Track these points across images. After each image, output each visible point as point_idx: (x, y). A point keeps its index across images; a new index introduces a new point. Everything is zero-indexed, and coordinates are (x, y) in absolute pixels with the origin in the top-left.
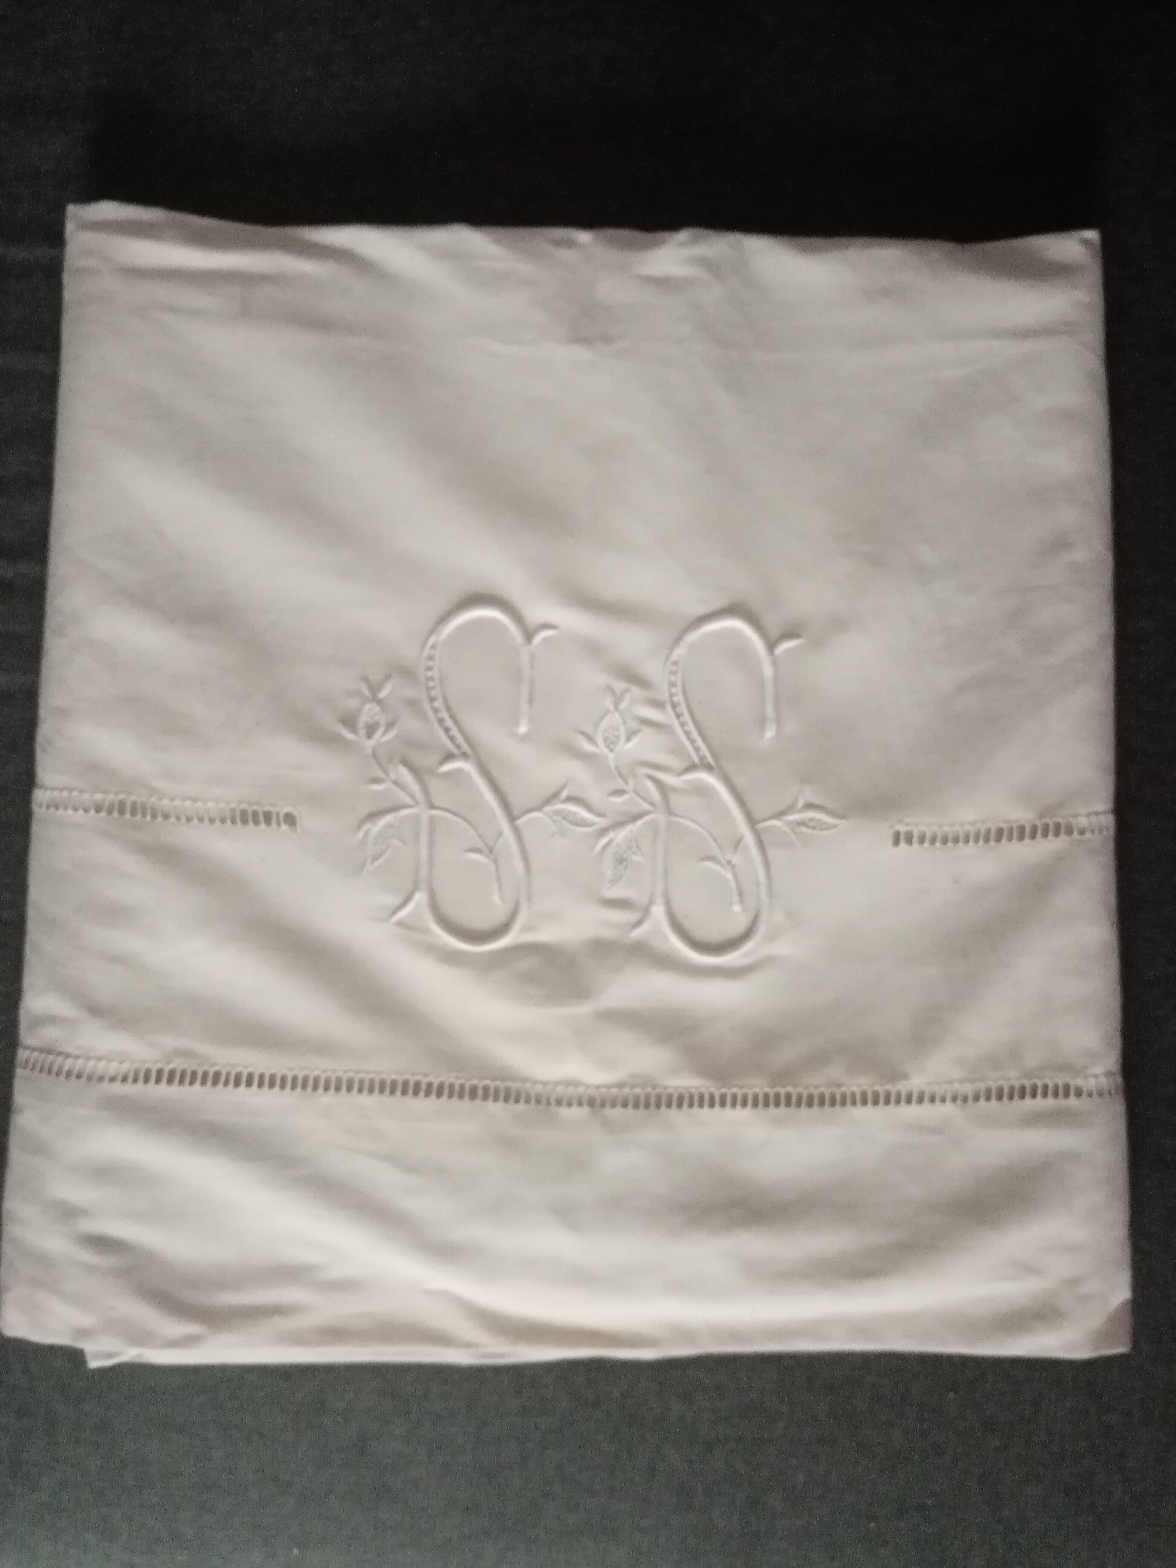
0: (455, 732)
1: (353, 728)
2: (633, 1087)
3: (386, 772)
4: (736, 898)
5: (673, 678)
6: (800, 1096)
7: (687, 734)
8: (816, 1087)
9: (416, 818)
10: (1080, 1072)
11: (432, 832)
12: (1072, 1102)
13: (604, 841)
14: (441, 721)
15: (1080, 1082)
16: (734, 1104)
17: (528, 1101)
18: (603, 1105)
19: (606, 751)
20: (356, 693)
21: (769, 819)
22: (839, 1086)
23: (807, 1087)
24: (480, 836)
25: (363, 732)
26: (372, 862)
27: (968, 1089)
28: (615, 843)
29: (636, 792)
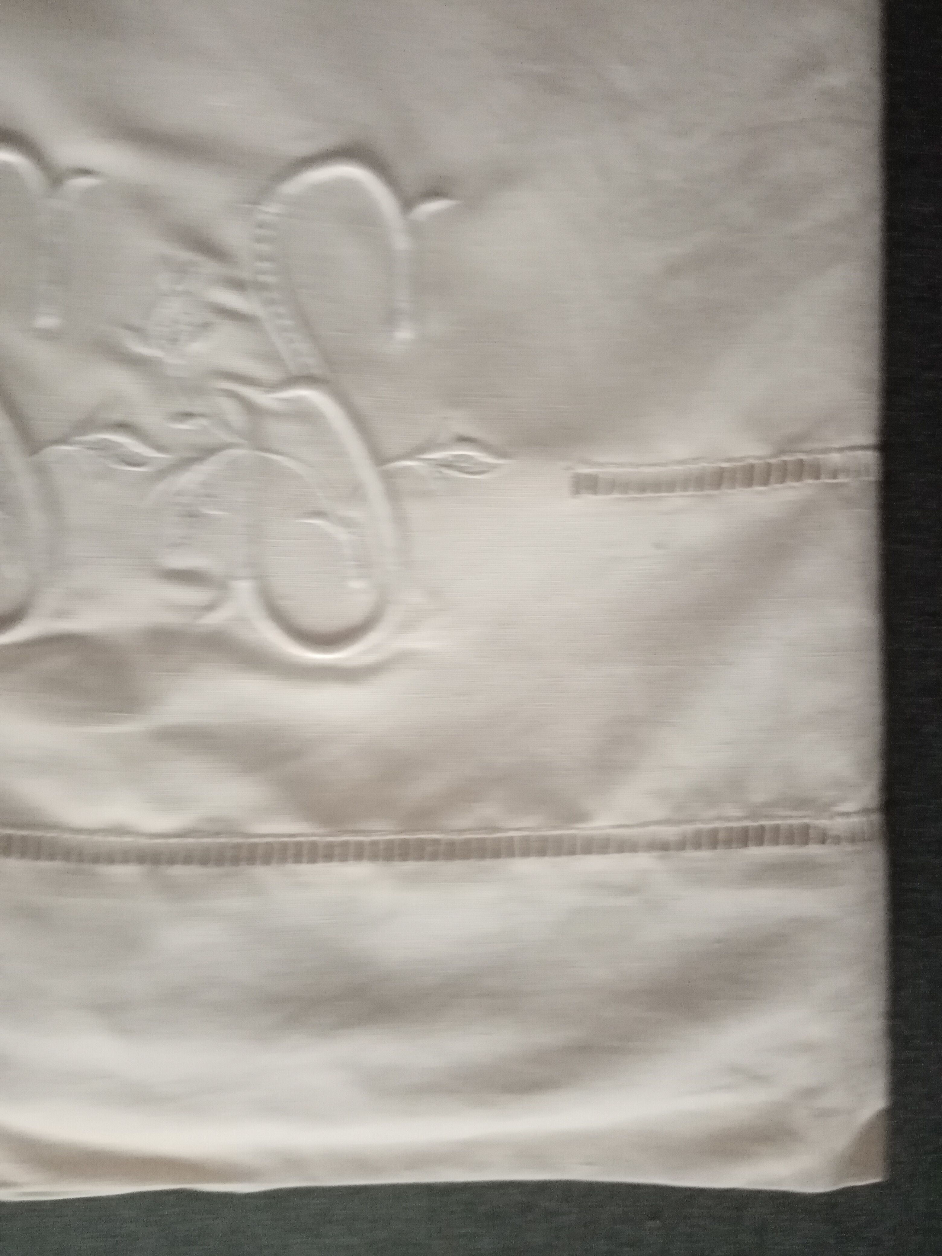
5: (261, 248)
10: (825, 808)
12: (813, 850)
15: (823, 822)
27: (670, 832)
28: (178, 490)
29: (210, 416)
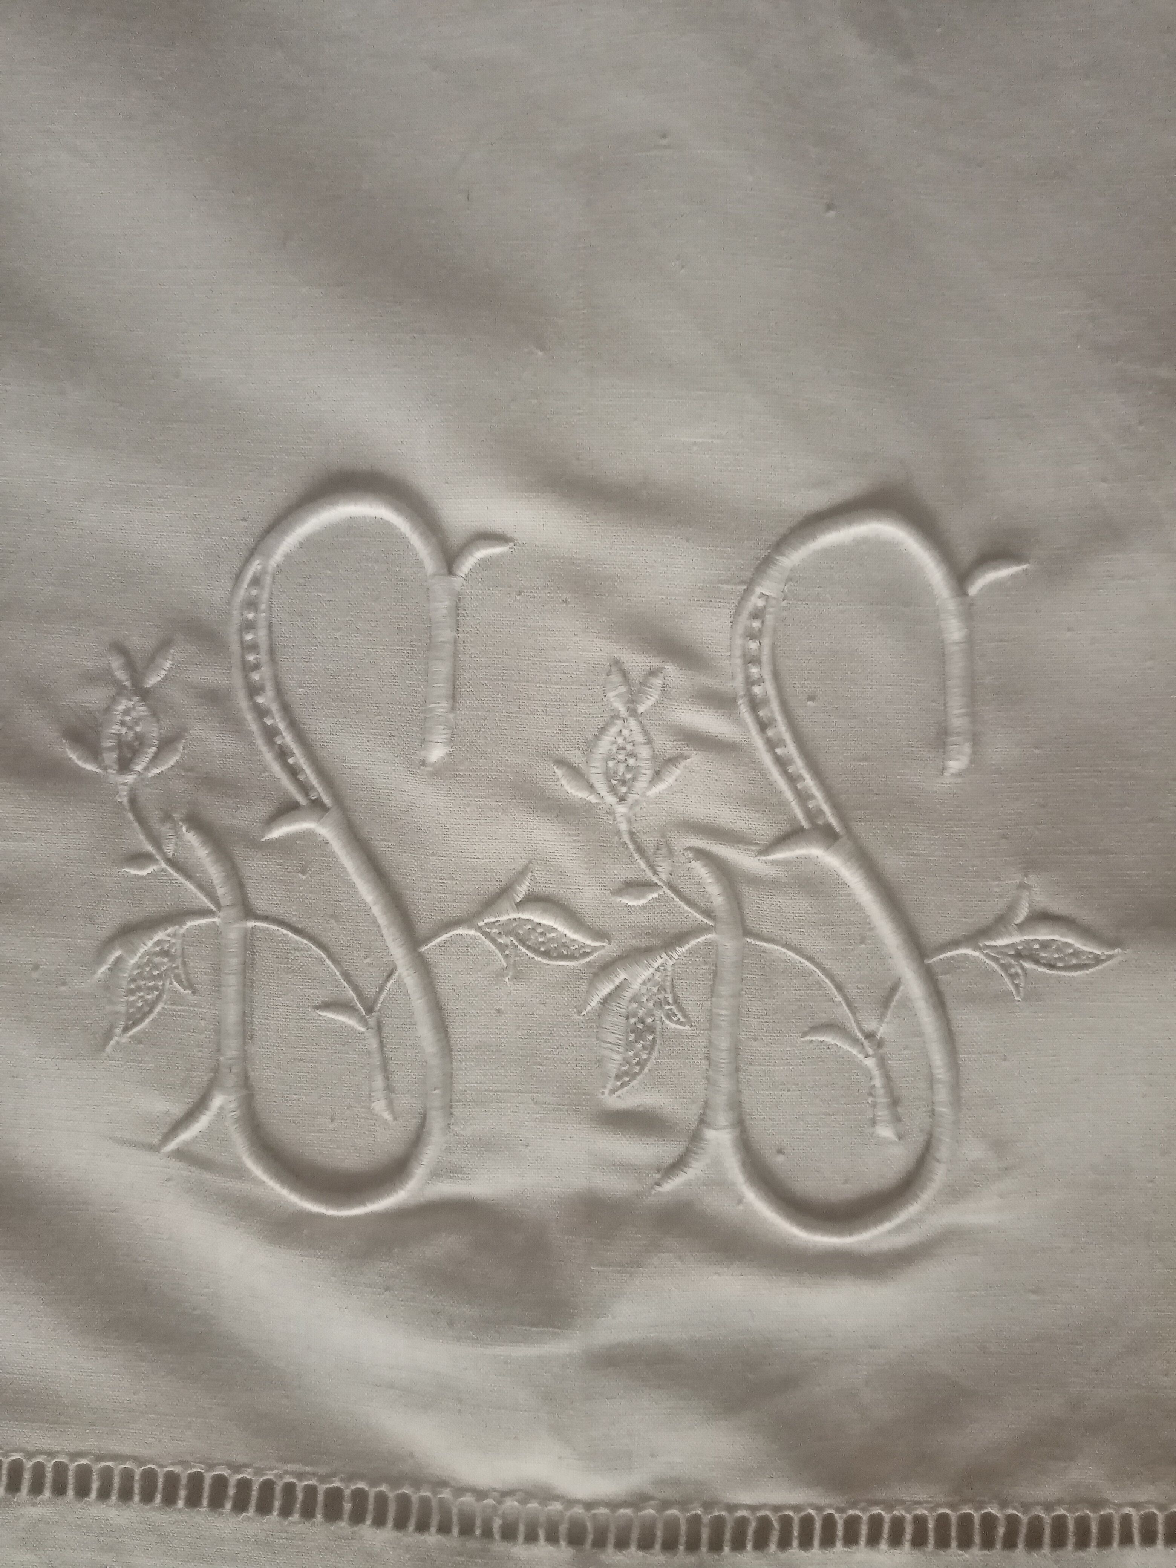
0: (298, 758)
1: (94, 752)
2: (665, 1504)
3: (156, 840)
4: (883, 1113)
5: (753, 645)
6: (1012, 1522)
7: (782, 763)
8: (1048, 1507)
9: (216, 932)
11: (248, 966)
13: (606, 989)
14: (270, 734)
16: (873, 1540)
17: (444, 1529)
18: (600, 1542)
19: (611, 799)
20: (104, 677)
21: (955, 943)
22: (1097, 1504)
23: (1026, 1507)
24: (346, 976)
25: (111, 757)
26: (126, 1029)
28: (628, 994)
29: (671, 886)
